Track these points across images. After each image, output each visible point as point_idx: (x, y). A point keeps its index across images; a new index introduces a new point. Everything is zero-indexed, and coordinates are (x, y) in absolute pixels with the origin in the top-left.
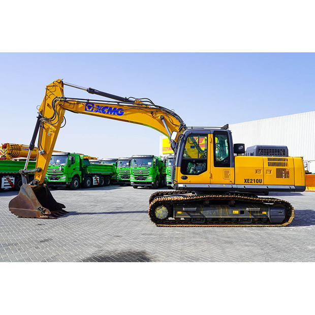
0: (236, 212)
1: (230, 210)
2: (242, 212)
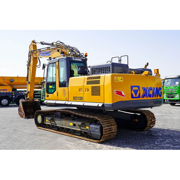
0: (71, 124)
1: (68, 122)
2: (74, 125)
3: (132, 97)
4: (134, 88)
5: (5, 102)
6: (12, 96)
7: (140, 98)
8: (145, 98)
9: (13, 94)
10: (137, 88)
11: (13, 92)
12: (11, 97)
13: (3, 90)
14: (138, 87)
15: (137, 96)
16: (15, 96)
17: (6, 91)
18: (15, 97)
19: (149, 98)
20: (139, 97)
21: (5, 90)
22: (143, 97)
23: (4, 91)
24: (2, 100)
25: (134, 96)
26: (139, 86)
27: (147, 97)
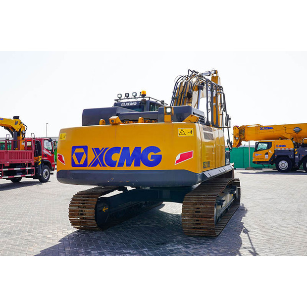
3: (74, 164)
4: (77, 151)
5: (283, 165)
6: (295, 155)
7: (86, 166)
8: (98, 167)
9: (296, 153)
10: (82, 150)
11: (296, 150)
12: (293, 158)
13: (280, 146)
14: (85, 148)
15: (82, 162)
16: (299, 155)
17: (285, 148)
18: (299, 157)
19: (108, 168)
20: (85, 164)
21: (284, 146)
22: (94, 165)
23: (281, 148)
24: (279, 162)
25: (77, 163)
26: (87, 146)
27: (104, 165)
